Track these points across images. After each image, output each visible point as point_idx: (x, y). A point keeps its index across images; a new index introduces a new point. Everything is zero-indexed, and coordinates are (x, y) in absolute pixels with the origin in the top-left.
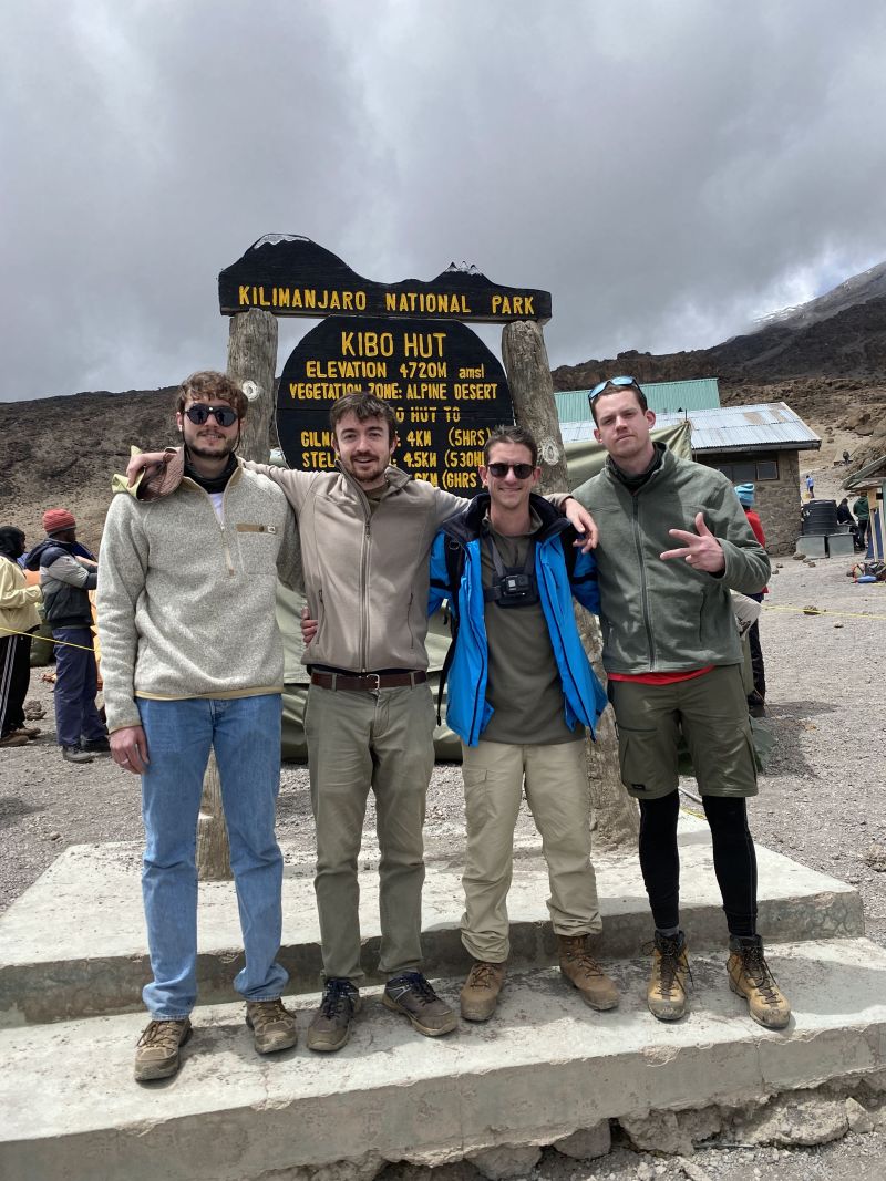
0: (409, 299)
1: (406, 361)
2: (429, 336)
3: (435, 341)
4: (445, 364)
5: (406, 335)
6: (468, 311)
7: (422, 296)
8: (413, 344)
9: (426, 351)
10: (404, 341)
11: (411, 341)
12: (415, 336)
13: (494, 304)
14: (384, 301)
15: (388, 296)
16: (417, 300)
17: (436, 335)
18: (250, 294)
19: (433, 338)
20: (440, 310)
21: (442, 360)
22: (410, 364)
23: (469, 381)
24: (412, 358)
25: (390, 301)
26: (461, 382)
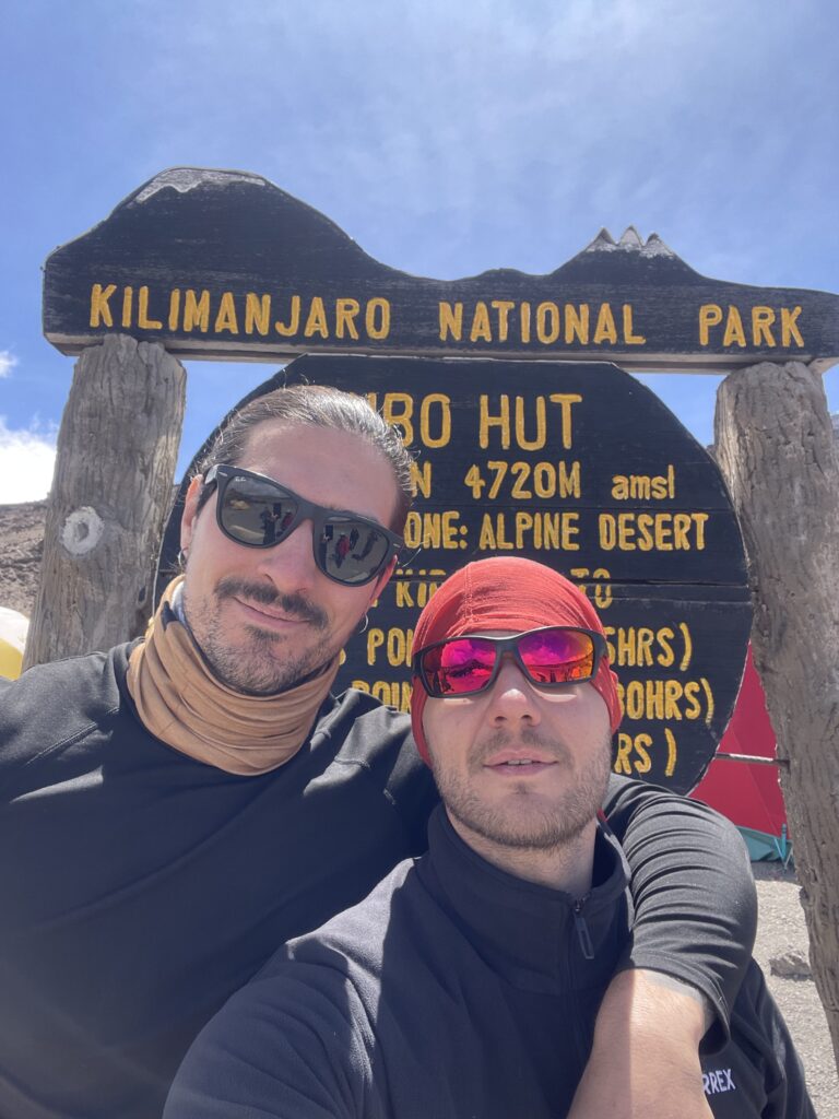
0: (493, 316)
1: (481, 458)
2: (540, 401)
3: (554, 412)
4: (576, 466)
5: (484, 399)
6: (640, 340)
7: (526, 309)
8: (499, 419)
9: (531, 435)
10: (478, 411)
11: (495, 411)
12: (504, 399)
13: (705, 324)
14: (433, 318)
15: (444, 308)
16: (514, 316)
17: (555, 398)
18: (116, 303)
19: (548, 404)
20: (569, 339)
21: (569, 458)
22: (491, 465)
23: (636, 506)
24: (495, 451)
25: (449, 319)
26: (617, 508)
